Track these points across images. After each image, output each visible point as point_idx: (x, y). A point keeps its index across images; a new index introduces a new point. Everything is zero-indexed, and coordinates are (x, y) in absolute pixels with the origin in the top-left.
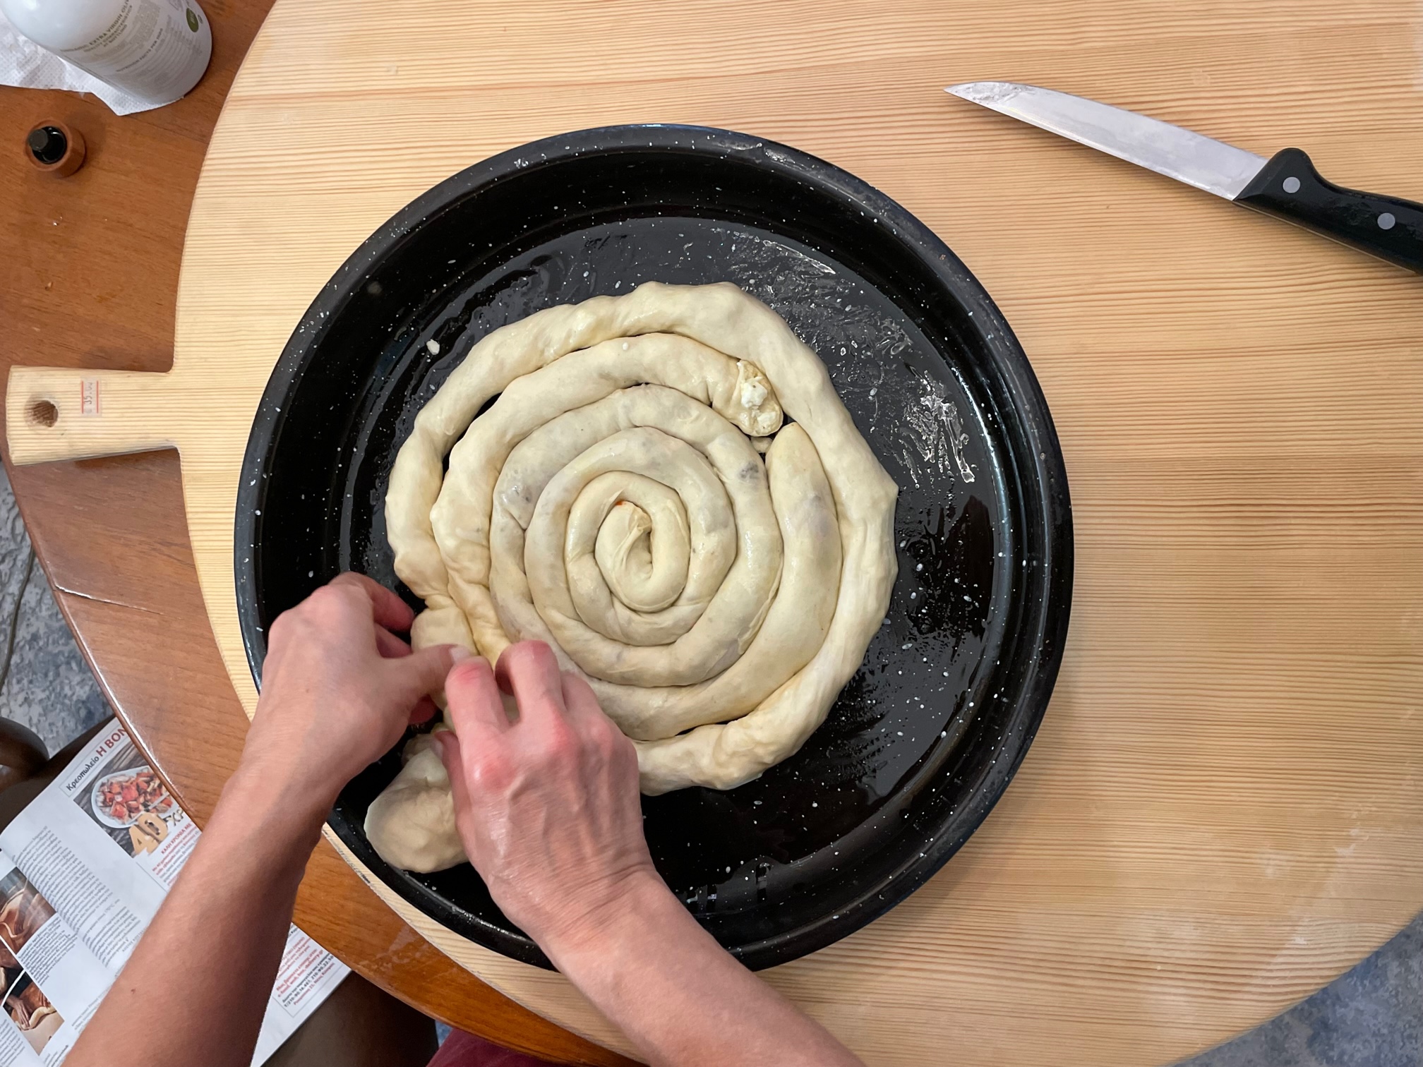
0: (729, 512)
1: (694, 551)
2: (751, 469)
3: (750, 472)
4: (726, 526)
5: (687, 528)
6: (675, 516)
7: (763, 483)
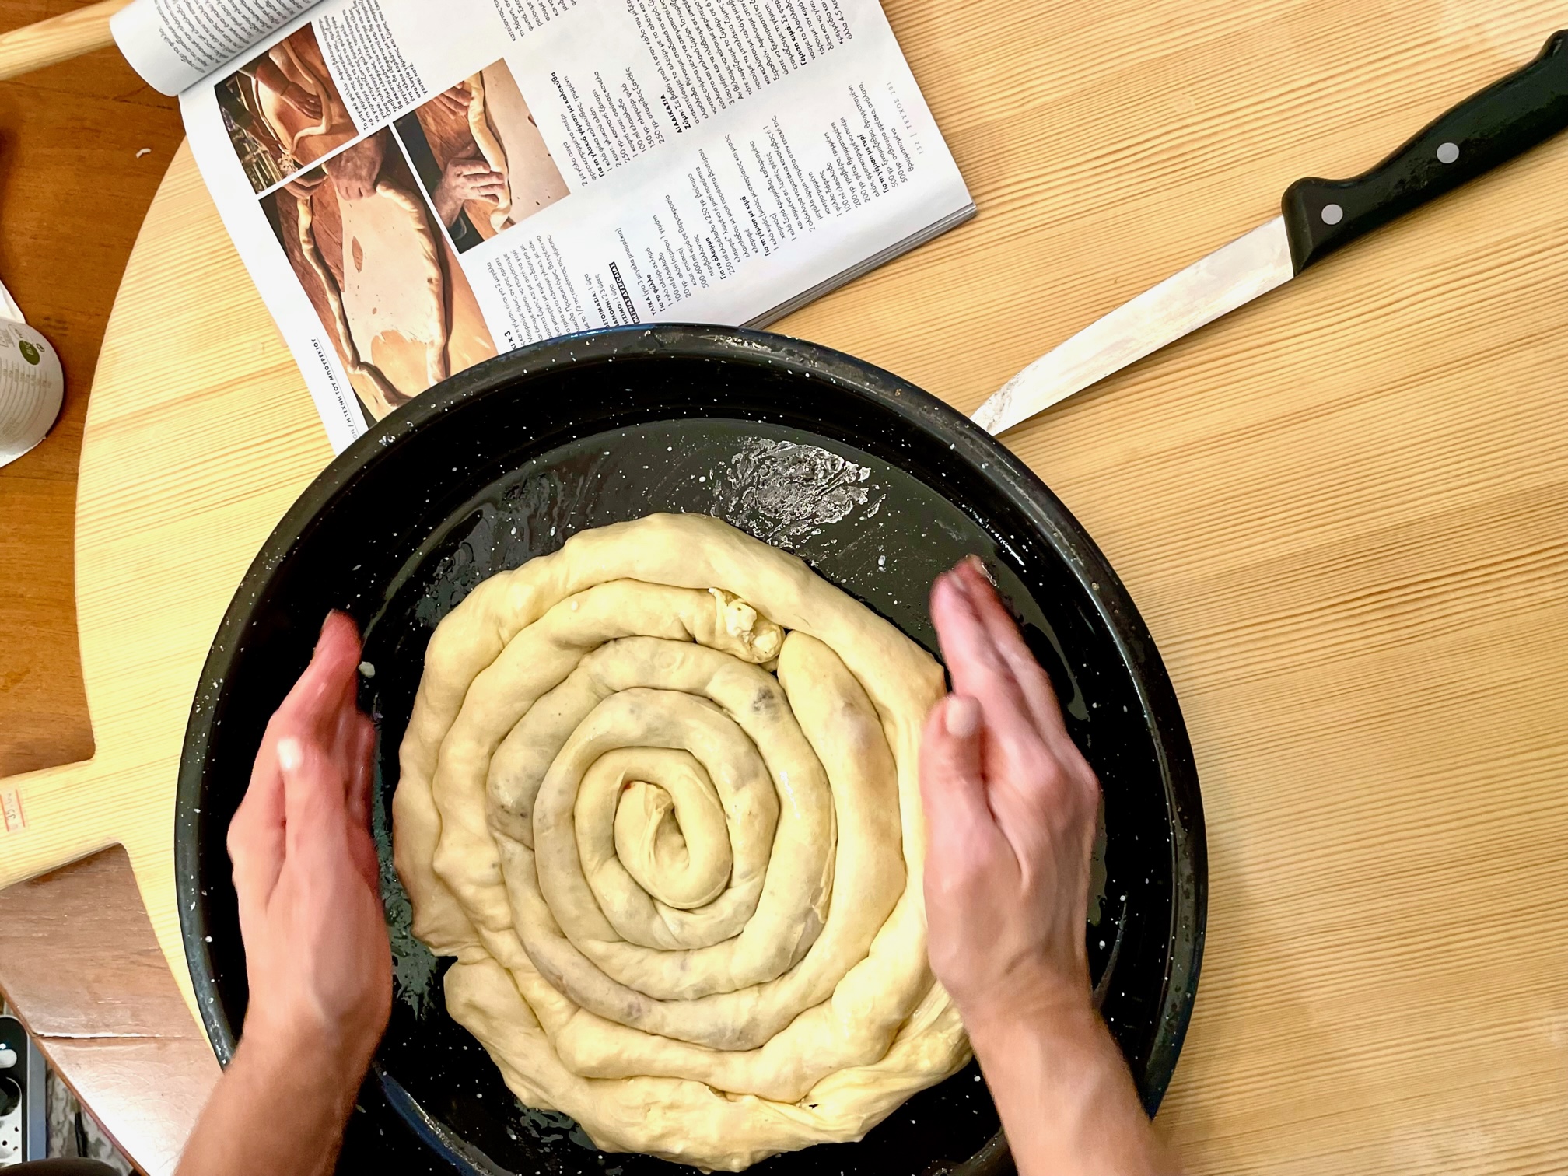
0: (755, 756)
1: (729, 818)
2: (764, 697)
3: (763, 701)
4: (756, 775)
5: (713, 791)
6: (695, 783)
7: (784, 708)
